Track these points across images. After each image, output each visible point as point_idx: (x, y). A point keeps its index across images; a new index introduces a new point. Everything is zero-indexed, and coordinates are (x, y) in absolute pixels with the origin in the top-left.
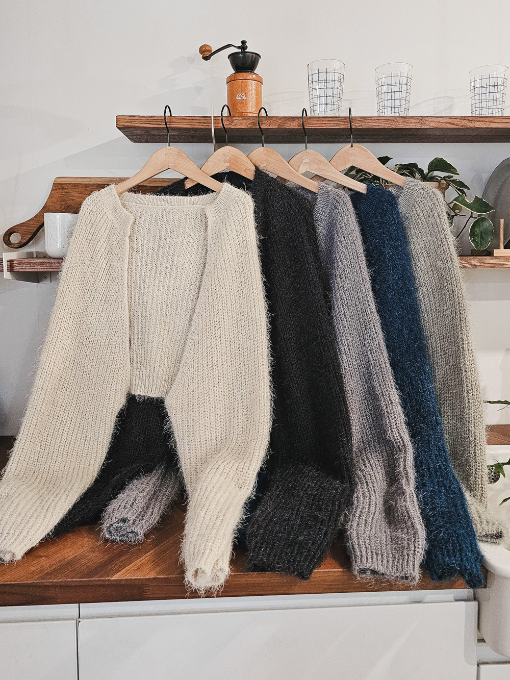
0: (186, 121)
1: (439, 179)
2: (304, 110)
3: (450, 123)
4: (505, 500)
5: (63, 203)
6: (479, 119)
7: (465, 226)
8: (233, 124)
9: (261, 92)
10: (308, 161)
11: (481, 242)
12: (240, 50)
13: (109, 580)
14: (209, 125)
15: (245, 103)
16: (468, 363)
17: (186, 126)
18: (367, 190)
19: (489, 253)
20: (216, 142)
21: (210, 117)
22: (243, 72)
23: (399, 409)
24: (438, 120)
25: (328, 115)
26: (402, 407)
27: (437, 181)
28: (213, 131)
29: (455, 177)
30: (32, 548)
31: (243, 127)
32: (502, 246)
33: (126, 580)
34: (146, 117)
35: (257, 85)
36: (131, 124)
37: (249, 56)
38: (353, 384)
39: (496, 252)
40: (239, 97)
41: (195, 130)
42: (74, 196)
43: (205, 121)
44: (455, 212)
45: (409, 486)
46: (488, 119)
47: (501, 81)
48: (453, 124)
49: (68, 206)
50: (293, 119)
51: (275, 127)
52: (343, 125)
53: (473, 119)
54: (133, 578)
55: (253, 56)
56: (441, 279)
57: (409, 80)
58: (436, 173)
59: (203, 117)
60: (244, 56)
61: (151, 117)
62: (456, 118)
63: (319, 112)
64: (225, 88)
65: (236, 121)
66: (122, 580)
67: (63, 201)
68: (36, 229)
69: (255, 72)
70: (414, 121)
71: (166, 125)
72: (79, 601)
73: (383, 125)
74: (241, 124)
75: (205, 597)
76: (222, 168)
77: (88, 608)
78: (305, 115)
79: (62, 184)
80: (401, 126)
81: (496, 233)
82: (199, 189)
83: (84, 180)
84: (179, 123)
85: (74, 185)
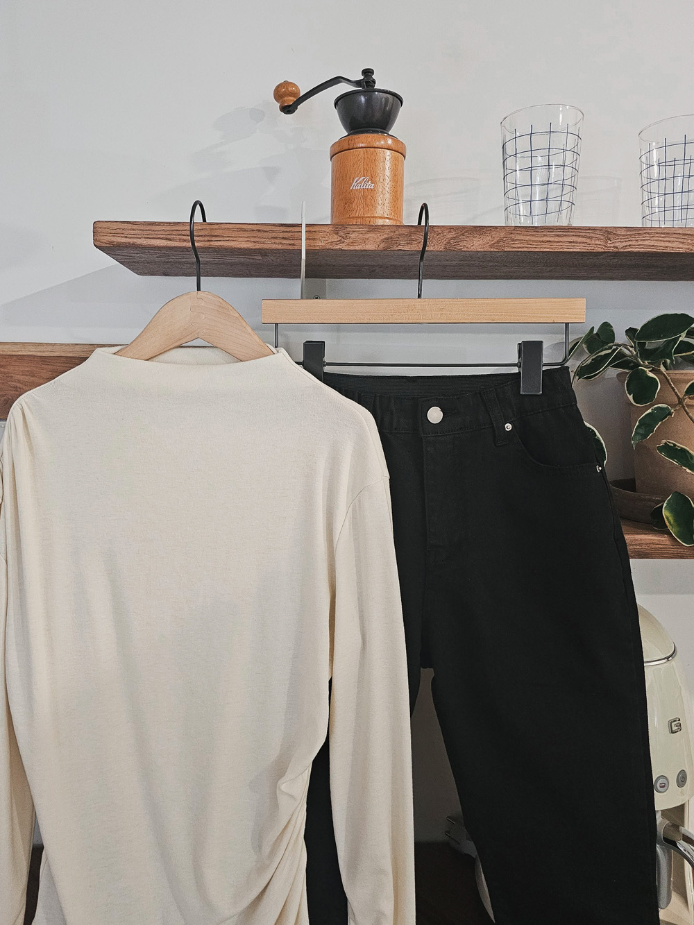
0: (247, 234)
8: (348, 241)
9: (403, 175)
12: (360, 88)
14: (295, 242)
17: (244, 245)
21: (300, 225)
28: (303, 255)
31: (368, 247)
34: (159, 224)
35: (395, 158)
36: (125, 240)
37: (379, 100)
40: (359, 184)
41: (263, 253)
43: (286, 235)
50: (479, 230)
55: (387, 100)
59: (282, 225)
60: (369, 101)
65: (353, 235)
69: (391, 132)
74: (365, 241)
83: (40, 348)
84: (230, 239)
85: (21, 358)
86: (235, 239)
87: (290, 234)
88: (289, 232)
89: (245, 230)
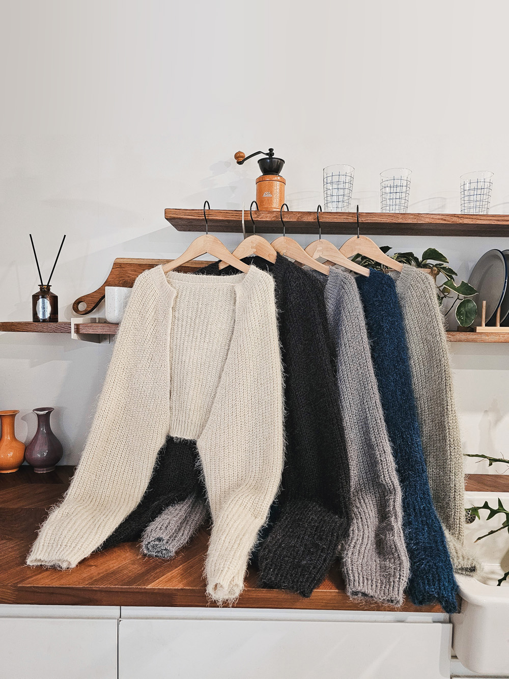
0: (222, 214)
1: (432, 266)
2: (319, 206)
3: (442, 219)
4: (479, 538)
5: (121, 279)
6: (467, 216)
7: (452, 306)
8: (260, 217)
9: (284, 191)
10: (321, 248)
11: (466, 319)
12: (268, 157)
13: (145, 588)
14: (241, 217)
15: (270, 200)
16: (451, 422)
17: (221, 218)
18: (370, 274)
19: (472, 330)
20: (246, 232)
21: (242, 211)
22: (270, 174)
23: (391, 458)
24: (432, 216)
25: (339, 210)
26: (393, 456)
27: (430, 268)
28: (243, 222)
29: (445, 265)
30: (85, 558)
31: (268, 219)
32: (484, 324)
33: (159, 589)
34: (189, 210)
35: (281, 185)
36: (176, 216)
37: (275, 161)
38: (353, 437)
39: (479, 329)
40: (266, 195)
41: (228, 221)
42: (130, 274)
43: (237, 214)
44: (444, 295)
45: (397, 523)
46: (475, 217)
47: (487, 184)
48: (445, 220)
49: (125, 282)
50: (310, 213)
51: (295, 220)
52: (351, 220)
53: (462, 216)
54: (165, 588)
55: (278, 161)
56: (430, 351)
57: (409, 183)
58: (429, 261)
59: (235, 211)
60: (271, 161)
61: (193, 210)
62: (448, 215)
63: (332, 208)
64: (254, 188)
65: (263, 214)
66: (155, 589)
67: (122, 277)
68: (98, 300)
69: (280, 174)
70: (412, 217)
71: (205, 217)
72: (120, 604)
73: (385, 219)
74: (266, 217)
75: (223, 607)
76: (249, 253)
77: (127, 610)
78: (319, 211)
79: (121, 264)
80: (400, 221)
81: (478, 313)
82: (231, 270)
83: (138, 261)
84: (216, 216)
85: (130, 264)
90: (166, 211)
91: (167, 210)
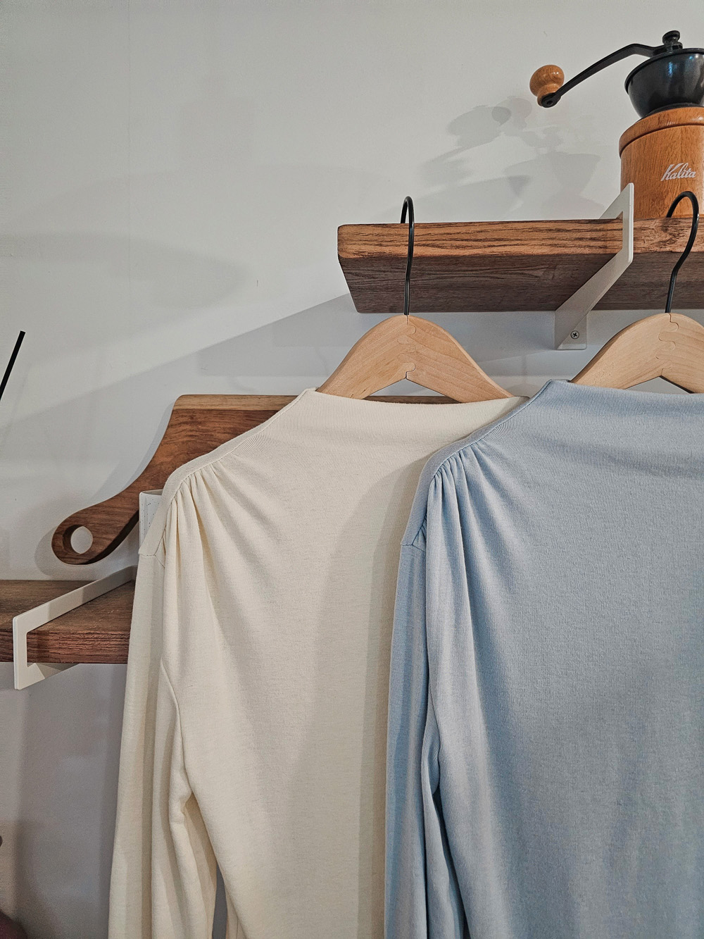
36: (378, 249)
37: (694, 66)
40: (674, 173)
84: (518, 242)
86: (526, 242)
87: (601, 234)
88: (600, 230)
89: (540, 231)
90: (345, 235)
91: (344, 231)
